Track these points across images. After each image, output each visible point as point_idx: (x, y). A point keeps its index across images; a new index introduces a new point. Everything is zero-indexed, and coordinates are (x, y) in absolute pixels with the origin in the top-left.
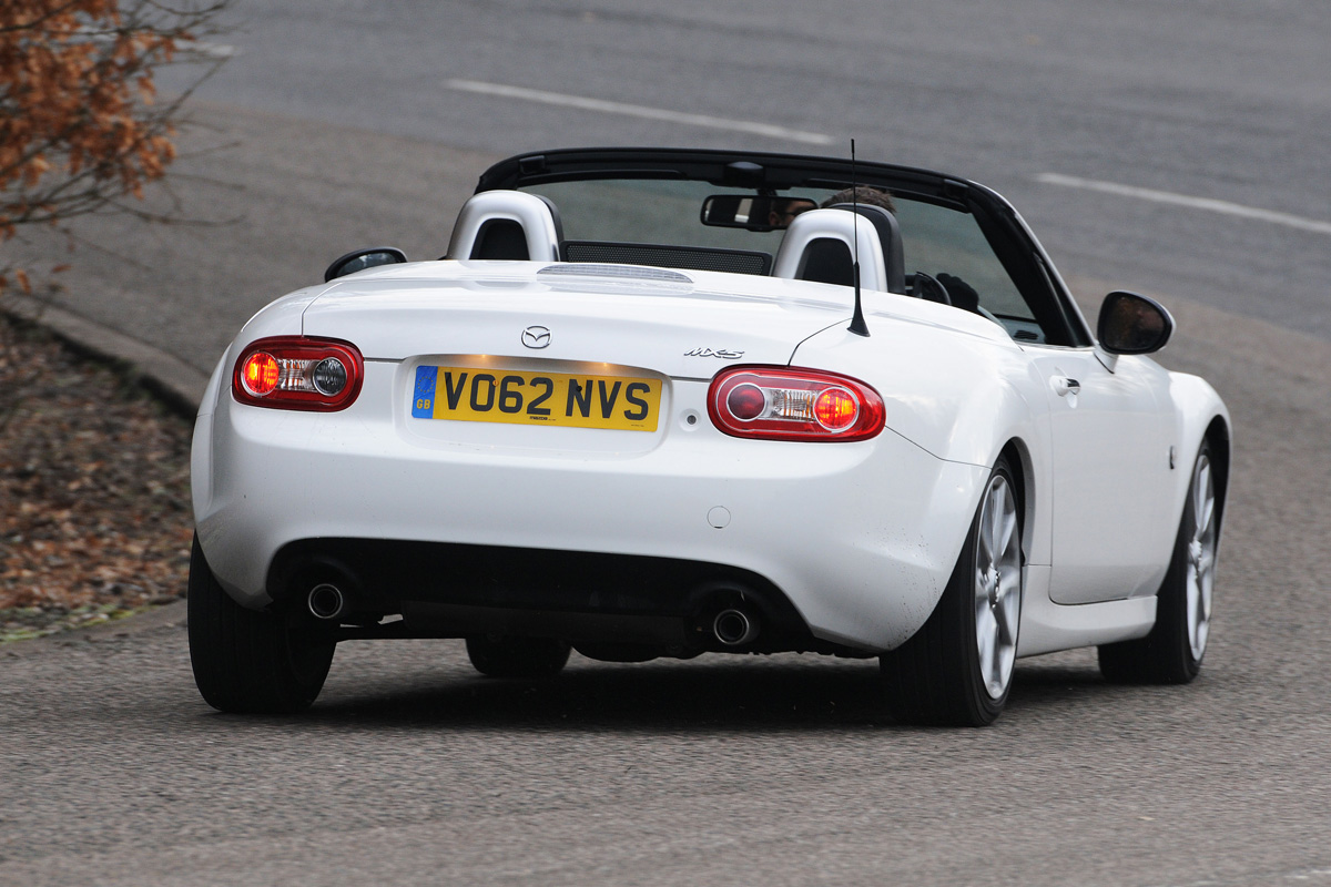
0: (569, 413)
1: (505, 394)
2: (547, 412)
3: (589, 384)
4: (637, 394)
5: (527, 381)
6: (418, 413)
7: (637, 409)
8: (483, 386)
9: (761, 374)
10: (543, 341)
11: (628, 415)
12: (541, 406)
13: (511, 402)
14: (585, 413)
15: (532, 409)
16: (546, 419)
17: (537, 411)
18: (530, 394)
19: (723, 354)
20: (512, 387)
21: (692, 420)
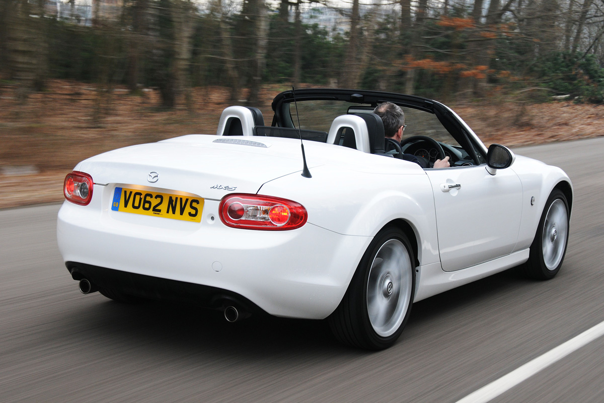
0: (168, 212)
1: (145, 202)
2: (160, 211)
3: (177, 198)
4: (194, 204)
5: (154, 196)
6: (115, 208)
7: (193, 212)
8: (138, 197)
9: (243, 198)
10: (155, 179)
11: (190, 214)
12: (158, 208)
13: (147, 205)
14: (174, 213)
15: (154, 210)
16: (159, 214)
17: (156, 210)
18: (155, 202)
19: (227, 188)
20: (148, 199)
21: (213, 218)
